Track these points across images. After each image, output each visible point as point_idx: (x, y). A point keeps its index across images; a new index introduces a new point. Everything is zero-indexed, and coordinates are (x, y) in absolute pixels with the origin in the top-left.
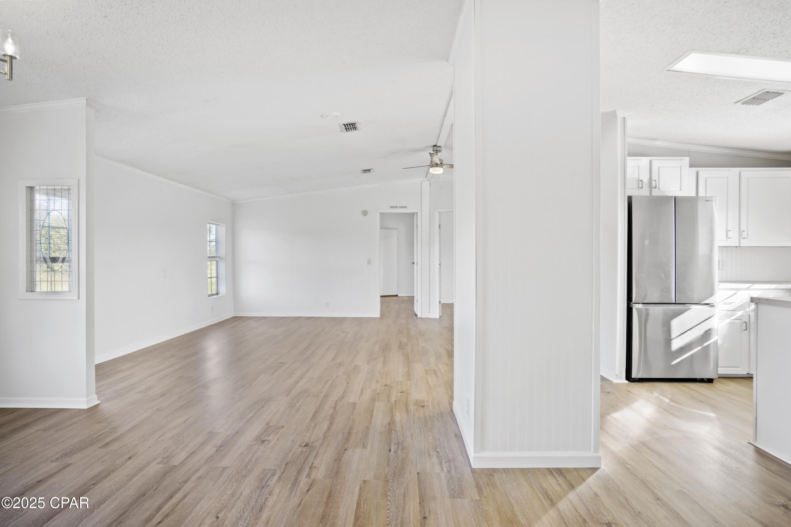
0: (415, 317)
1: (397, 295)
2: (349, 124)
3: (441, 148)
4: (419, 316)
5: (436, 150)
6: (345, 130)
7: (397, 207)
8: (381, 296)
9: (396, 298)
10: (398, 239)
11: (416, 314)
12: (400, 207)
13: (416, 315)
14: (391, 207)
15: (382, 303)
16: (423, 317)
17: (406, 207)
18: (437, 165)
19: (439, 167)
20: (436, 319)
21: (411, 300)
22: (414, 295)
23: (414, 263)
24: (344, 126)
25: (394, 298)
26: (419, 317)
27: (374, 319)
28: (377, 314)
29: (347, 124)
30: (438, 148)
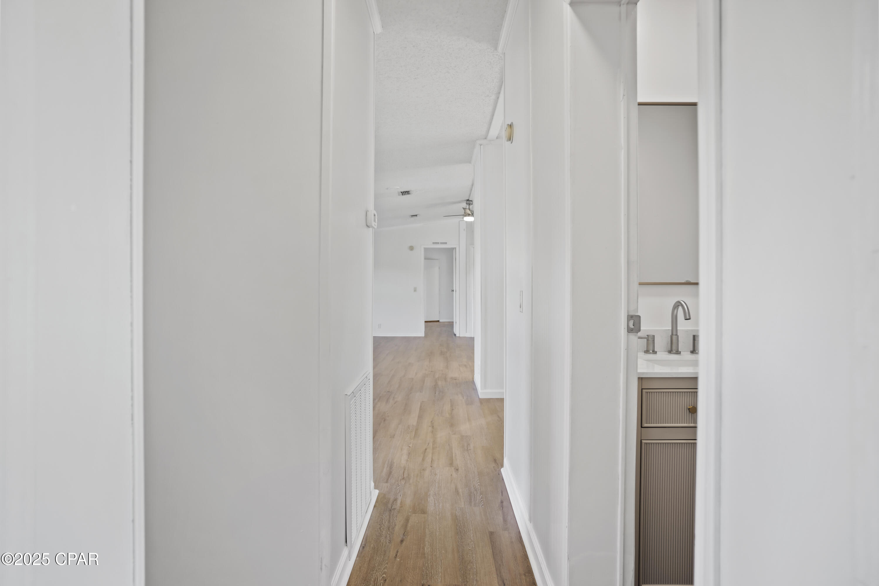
0: (454, 336)
1: (439, 321)
2: (405, 192)
3: (472, 202)
4: (457, 335)
5: (468, 203)
6: (402, 195)
7: (438, 243)
8: (426, 322)
9: (437, 323)
10: (439, 268)
11: (455, 333)
12: (441, 243)
13: (455, 335)
14: (434, 243)
15: (426, 327)
16: (461, 336)
17: (446, 243)
18: (469, 215)
19: (471, 216)
20: (472, 337)
21: (451, 324)
22: (453, 320)
23: (453, 291)
24: (401, 193)
25: (435, 323)
26: (458, 337)
27: (419, 338)
28: (422, 334)
29: (403, 192)
30: (470, 202)
